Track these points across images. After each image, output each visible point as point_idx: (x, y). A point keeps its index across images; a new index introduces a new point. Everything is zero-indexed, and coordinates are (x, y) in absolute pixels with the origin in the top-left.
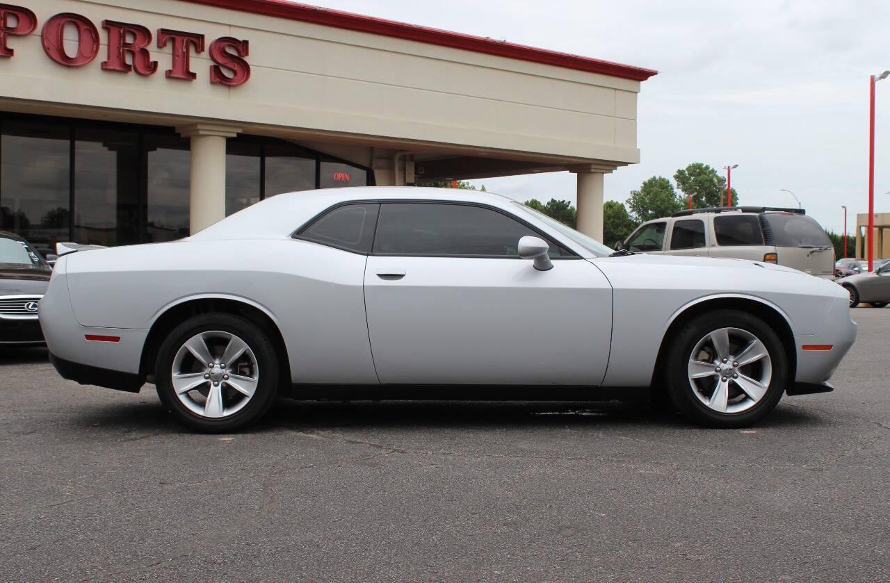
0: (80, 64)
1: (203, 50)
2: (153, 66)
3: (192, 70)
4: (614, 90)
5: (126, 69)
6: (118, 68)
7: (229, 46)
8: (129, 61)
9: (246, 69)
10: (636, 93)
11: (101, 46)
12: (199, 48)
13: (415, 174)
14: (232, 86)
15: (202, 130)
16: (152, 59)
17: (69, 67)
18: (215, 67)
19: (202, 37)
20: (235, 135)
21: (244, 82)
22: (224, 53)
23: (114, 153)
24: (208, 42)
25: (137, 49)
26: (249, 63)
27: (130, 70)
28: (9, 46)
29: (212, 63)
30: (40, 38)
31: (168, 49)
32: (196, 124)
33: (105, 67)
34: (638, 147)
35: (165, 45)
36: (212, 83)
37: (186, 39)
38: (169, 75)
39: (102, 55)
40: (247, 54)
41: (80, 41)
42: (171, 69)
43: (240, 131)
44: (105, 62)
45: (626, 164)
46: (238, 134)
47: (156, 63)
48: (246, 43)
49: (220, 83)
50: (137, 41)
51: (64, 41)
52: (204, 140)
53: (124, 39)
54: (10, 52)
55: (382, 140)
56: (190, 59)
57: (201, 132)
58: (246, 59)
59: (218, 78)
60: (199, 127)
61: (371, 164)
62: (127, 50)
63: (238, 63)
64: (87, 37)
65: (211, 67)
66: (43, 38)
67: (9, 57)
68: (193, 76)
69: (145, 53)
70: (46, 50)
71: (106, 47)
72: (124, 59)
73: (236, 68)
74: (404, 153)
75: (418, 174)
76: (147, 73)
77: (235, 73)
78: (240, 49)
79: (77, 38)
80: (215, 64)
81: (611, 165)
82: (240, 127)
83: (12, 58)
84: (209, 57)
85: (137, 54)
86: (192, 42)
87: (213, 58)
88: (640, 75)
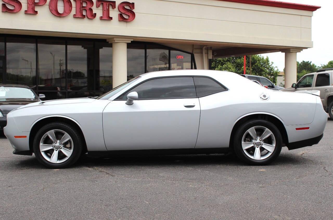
0: (65, 15)
1: (115, 7)
2: (94, 15)
3: (110, 16)
4: (300, 16)
5: (83, 17)
6: (80, 17)
7: (127, 5)
8: (84, 13)
9: (133, 14)
10: (311, 16)
11: (73, 8)
12: (114, 7)
13: (213, 55)
14: (128, 22)
15: (116, 40)
16: (94, 12)
17: (60, 17)
18: (120, 14)
19: (115, 2)
20: (130, 42)
21: (132, 20)
22: (124, 8)
23: (86, 50)
24: (117, 4)
25: (88, 8)
26: (134, 12)
27: (85, 17)
28: (36, 10)
29: (120, 13)
30: (48, 6)
31: (101, 7)
32: (114, 38)
33: (75, 16)
34: (312, 41)
35: (99, 6)
36: (119, 21)
37: (108, 4)
38: (101, 18)
39: (73, 12)
40: (134, 8)
41: (64, 6)
42: (102, 16)
43: (132, 40)
44: (75, 15)
45: (307, 48)
46: (132, 41)
47: (95, 14)
48: (133, 4)
49: (123, 20)
50: (88, 5)
51: (58, 7)
52: (118, 44)
53: (82, 5)
54: (36, 13)
55: (194, 42)
56: (110, 11)
57: (116, 41)
58: (134, 10)
59: (122, 19)
60: (115, 39)
61: (193, 52)
62: (83, 9)
63: (130, 12)
64: (67, 5)
65: (119, 14)
66: (50, 6)
67: (36, 14)
68: (111, 18)
69: (91, 10)
70: (51, 11)
71: (75, 8)
72: (82, 13)
73: (129, 14)
74: (207, 46)
75: (214, 55)
76: (92, 18)
77: (129, 16)
78: (131, 6)
79: (63, 5)
80: (121, 13)
81: (300, 49)
82: (132, 39)
83: (37, 15)
84: (118, 11)
85: (87, 10)
86: (111, 4)
87: (120, 11)
88: (313, 9)
